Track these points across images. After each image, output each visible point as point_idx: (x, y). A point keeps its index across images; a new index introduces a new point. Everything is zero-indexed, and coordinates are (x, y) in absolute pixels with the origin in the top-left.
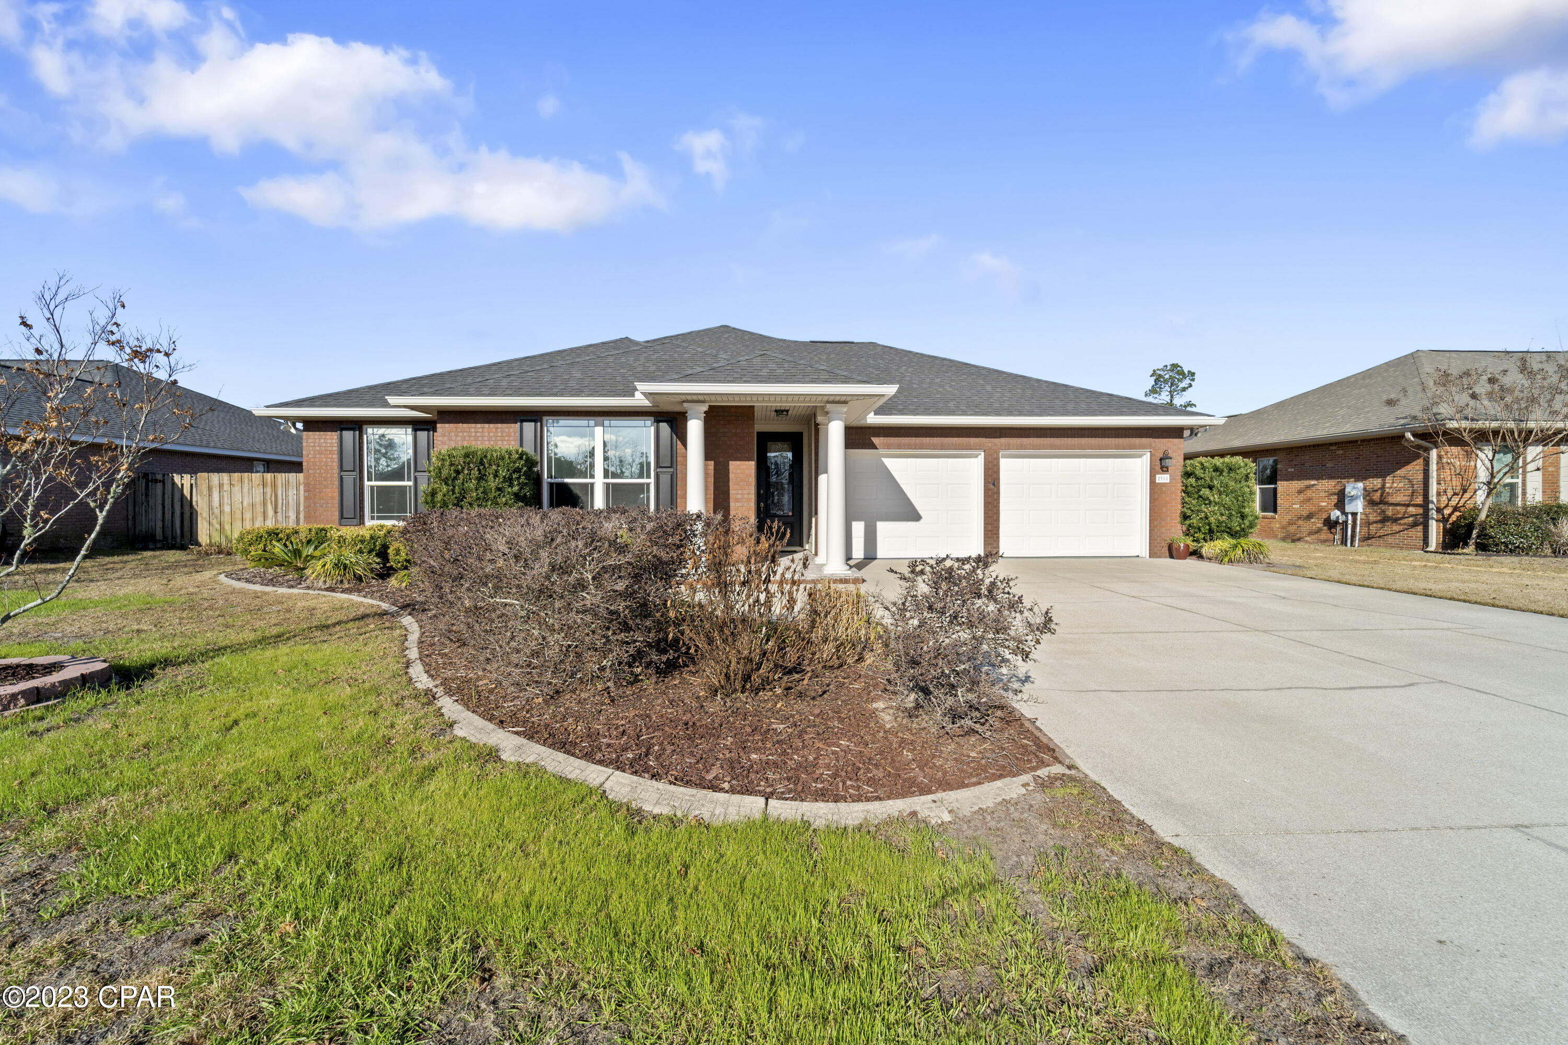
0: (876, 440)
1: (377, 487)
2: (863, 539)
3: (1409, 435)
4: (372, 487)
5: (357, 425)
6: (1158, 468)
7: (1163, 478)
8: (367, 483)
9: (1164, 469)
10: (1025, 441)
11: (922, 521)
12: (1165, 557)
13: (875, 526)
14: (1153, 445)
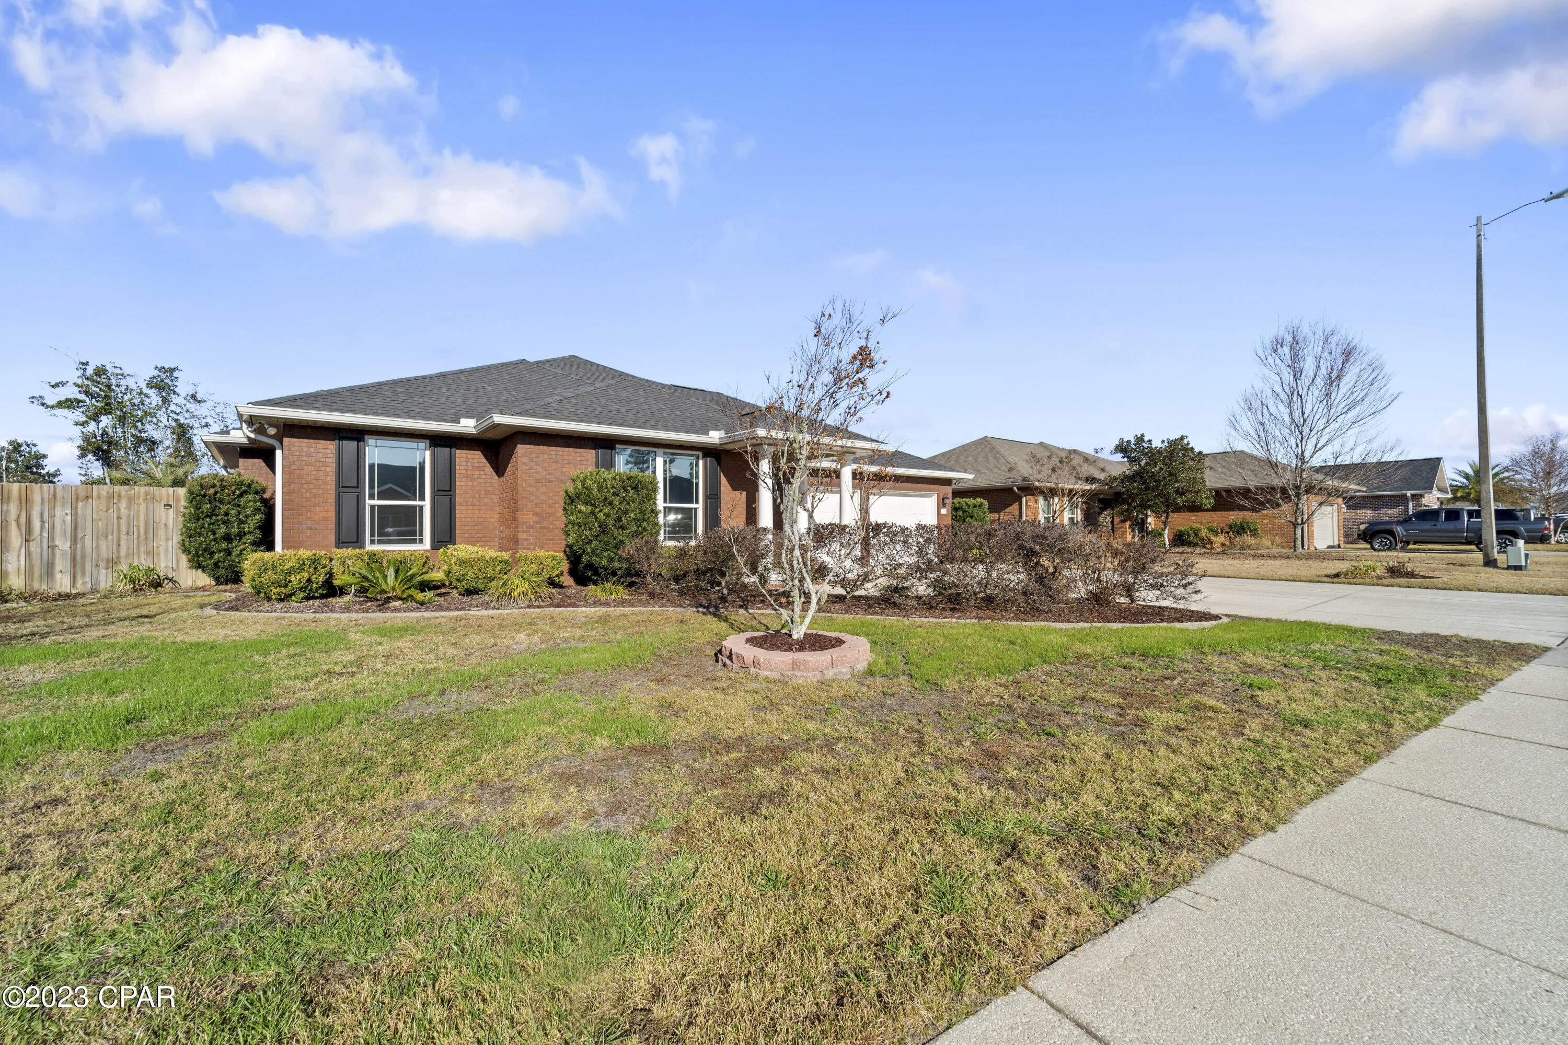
1: (379, 506)
3: (1015, 489)
4: (372, 507)
5: (358, 434)
6: (941, 504)
7: (944, 511)
8: (369, 502)
9: (944, 505)
14: (939, 489)
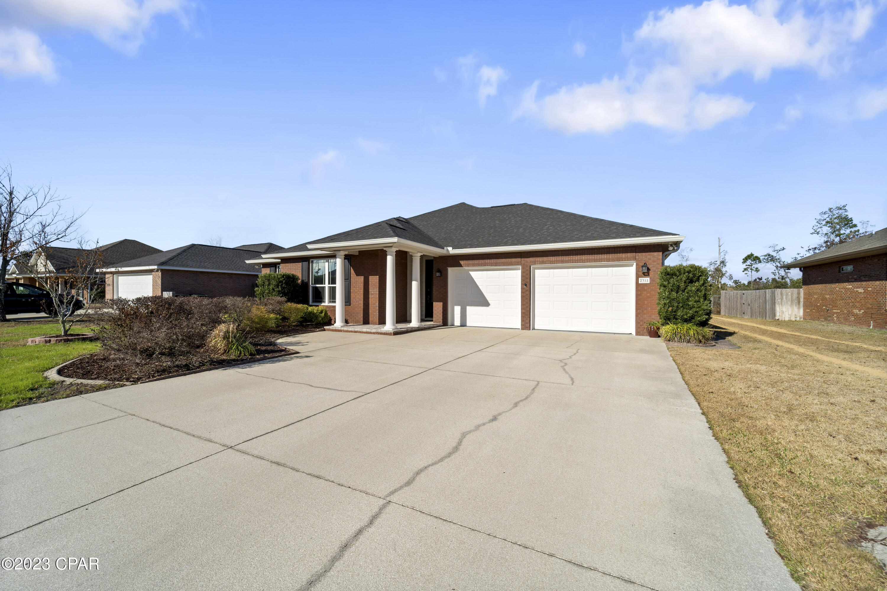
0: (462, 262)
2: (460, 315)
6: (641, 273)
7: (645, 280)
9: (646, 274)
10: (545, 259)
11: (490, 307)
12: (646, 336)
13: (466, 308)
14: (637, 257)
